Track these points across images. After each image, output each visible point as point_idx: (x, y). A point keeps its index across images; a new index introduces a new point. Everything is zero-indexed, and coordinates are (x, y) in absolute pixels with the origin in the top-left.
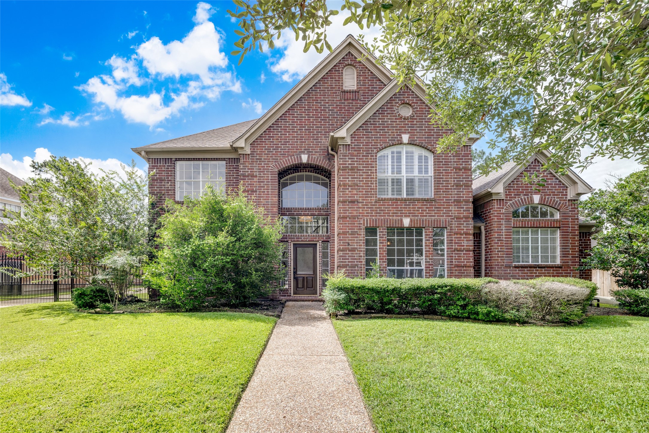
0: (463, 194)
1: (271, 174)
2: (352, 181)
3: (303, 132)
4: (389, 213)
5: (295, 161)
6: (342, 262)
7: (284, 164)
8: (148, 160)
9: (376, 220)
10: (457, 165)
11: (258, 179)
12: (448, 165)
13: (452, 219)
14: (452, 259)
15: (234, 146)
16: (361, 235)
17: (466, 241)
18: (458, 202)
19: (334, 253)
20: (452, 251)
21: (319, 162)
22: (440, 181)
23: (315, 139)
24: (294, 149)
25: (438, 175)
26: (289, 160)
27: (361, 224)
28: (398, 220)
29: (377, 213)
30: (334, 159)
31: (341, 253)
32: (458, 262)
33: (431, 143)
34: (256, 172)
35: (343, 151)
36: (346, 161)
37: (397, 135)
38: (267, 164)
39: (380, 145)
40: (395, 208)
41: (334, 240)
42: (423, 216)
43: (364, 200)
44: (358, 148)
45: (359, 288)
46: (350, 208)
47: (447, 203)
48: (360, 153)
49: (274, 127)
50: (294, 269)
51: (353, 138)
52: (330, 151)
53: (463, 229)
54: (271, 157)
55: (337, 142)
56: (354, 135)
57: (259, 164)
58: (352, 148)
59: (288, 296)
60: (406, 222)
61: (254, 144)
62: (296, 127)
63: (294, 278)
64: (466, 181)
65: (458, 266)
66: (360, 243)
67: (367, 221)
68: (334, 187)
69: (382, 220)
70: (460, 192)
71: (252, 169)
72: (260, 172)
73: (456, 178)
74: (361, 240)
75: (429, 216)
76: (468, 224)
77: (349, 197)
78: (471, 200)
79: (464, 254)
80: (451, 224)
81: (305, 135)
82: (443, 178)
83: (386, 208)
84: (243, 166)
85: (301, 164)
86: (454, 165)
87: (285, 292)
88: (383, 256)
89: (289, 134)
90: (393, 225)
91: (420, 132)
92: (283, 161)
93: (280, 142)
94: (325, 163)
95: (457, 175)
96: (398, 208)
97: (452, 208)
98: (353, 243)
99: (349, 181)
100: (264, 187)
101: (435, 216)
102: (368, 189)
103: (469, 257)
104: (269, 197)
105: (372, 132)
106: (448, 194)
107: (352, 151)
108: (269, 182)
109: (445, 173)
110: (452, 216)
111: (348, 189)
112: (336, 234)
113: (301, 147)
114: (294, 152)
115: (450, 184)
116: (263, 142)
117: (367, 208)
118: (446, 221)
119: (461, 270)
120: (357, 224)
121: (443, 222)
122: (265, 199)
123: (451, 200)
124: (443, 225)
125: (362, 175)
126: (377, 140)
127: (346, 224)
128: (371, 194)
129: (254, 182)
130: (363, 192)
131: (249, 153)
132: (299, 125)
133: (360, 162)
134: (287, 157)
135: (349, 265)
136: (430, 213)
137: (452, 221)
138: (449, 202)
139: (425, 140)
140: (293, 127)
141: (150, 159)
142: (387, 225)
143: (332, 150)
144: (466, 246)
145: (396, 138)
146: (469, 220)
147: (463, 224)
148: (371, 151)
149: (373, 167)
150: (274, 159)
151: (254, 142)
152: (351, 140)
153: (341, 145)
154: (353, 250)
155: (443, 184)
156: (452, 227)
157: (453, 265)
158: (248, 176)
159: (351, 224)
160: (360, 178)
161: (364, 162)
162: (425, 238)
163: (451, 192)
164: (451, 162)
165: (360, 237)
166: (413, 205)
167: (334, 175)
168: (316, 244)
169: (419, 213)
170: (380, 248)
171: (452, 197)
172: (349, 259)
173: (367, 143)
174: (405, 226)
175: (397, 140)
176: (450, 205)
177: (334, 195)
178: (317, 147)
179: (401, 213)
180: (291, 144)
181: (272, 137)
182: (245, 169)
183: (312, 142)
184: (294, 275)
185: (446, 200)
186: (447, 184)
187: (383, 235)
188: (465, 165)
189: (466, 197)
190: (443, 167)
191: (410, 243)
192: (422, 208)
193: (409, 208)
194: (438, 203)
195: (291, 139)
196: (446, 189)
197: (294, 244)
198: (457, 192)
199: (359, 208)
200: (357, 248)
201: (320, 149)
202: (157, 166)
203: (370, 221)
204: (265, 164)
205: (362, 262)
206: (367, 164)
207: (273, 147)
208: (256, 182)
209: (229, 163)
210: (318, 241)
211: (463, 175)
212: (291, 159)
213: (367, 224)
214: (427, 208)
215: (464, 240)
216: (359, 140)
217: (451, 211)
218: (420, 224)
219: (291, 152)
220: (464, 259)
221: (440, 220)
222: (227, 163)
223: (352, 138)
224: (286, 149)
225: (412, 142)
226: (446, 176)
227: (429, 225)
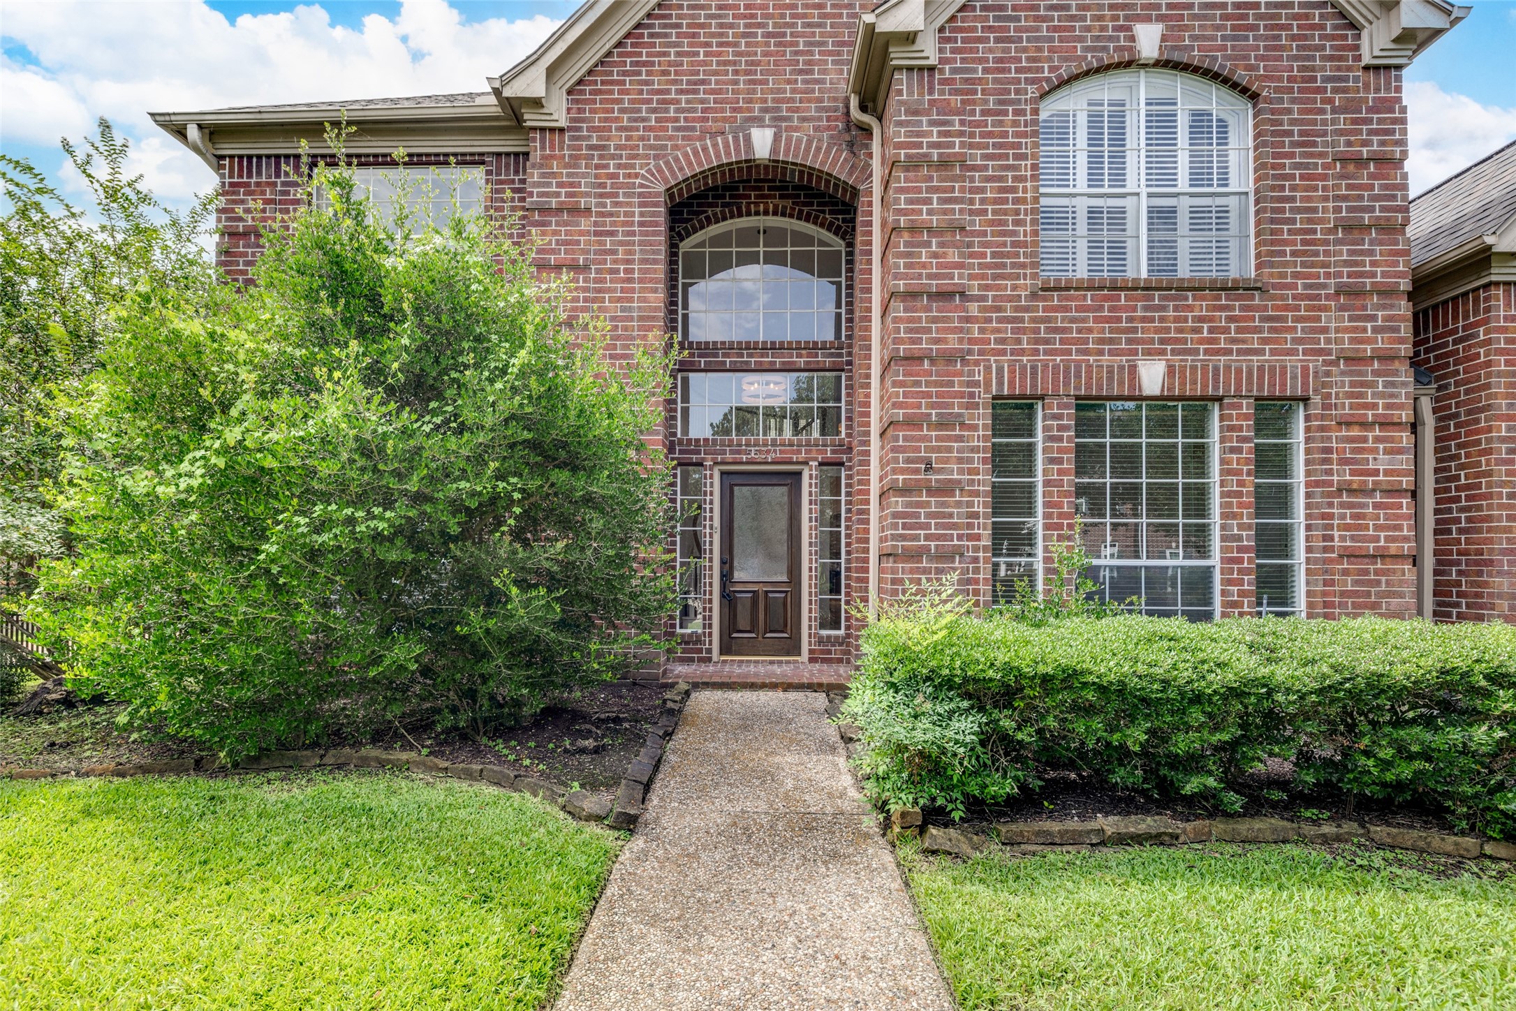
0: (1373, 264)
1: (641, 205)
2: (945, 212)
3: (757, 44)
4: (1086, 341)
5: (728, 154)
6: (903, 538)
7: (690, 164)
8: (218, 161)
9: (1034, 368)
10: (1349, 144)
11: (596, 224)
12: (1314, 144)
13: (1331, 363)
14: (1331, 527)
15: (507, 92)
16: (975, 428)
17: (1386, 452)
18: (1352, 293)
19: (867, 502)
20: (1330, 495)
21: (816, 156)
22: (1283, 210)
23: (801, 72)
24: (723, 110)
25: (1273, 188)
26: (705, 149)
27: (977, 384)
28: (1121, 368)
29: (1037, 341)
30: (868, 146)
31: (898, 503)
32: (1353, 538)
33: (1247, 58)
34: (587, 194)
35: (910, 93)
36: (919, 134)
37: (1115, 29)
38: (626, 166)
39: (1051, 69)
40: (1108, 320)
41: (867, 453)
42: (1218, 352)
43: (987, 288)
44: (967, 81)
45: (1046, 679)
46: (935, 320)
47: (1309, 297)
48: (974, 102)
49: (651, 26)
50: (723, 562)
51: (948, 40)
52: (856, 113)
53: (1375, 406)
54: (642, 138)
55: (885, 55)
56: (953, 30)
57: (597, 167)
58: (944, 82)
59: (701, 660)
60: (1152, 376)
61: (582, 92)
62: (731, 26)
63: (723, 596)
64: (1383, 209)
65: (1352, 556)
66: (970, 460)
67: (1000, 371)
68: (870, 253)
69: (1056, 367)
70: (1362, 253)
71: (571, 185)
72: (601, 195)
73: (1345, 198)
74: (974, 450)
75: (1239, 352)
76: (1393, 384)
77: (930, 277)
78: (1405, 284)
79: (1376, 506)
80: (1324, 385)
81: (765, 54)
82: (1293, 199)
83: (1073, 320)
84: (543, 175)
85: (751, 165)
86: (1334, 144)
87: (693, 648)
88: (1060, 515)
89: (707, 54)
90: (1100, 387)
91: (1205, 17)
92: (686, 155)
93: (675, 82)
94: (836, 160)
95: (1349, 187)
96: (1119, 320)
97: (1329, 320)
98: (947, 461)
99: (930, 212)
100: (614, 252)
101: (1260, 352)
102: (1004, 244)
103: (1398, 517)
104: (633, 290)
105: (1018, 19)
106: (1313, 265)
107: (942, 92)
108: (633, 233)
109: (1302, 177)
110: (1328, 352)
111: (928, 244)
112: (875, 429)
113: (750, 101)
114: (725, 119)
115: (1321, 221)
116: (612, 83)
117: (1000, 320)
118: (1305, 370)
119: (1367, 572)
120: (961, 384)
121: (1294, 377)
122: (619, 300)
123: (1324, 286)
124: (1294, 387)
125: (982, 190)
126: (1040, 49)
127: (918, 384)
128: (1014, 265)
129: (581, 233)
130: (983, 255)
131: (563, 123)
132: (745, 17)
133: (972, 135)
134: (701, 139)
135: (928, 548)
136: (1244, 341)
137: (1328, 374)
138: (1318, 297)
139: (1224, 48)
140: (721, 26)
141: (222, 157)
142: (1077, 388)
143: (863, 108)
144: (1387, 473)
145: (1110, 39)
146: (1397, 365)
147: (1373, 385)
148: (1017, 92)
149: (1024, 157)
150: (651, 147)
151: (580, 82)
152: (941, 50)
153: (900, 68)
154: (946, 489)
155: (1293, 221)
156: (1329, 395)
157: (1331, 549)
158: (559, 210)
159: (936, 384)
160: (972, 202)
161: (990, 135)
162: (1223, 440)
163: (1327, 253)
164: (1325, 134)
165: (969, 438)
166: (1176, 309)
167: (870, 204)
168: (799, 474)
169: (1202, 341)
170: (1047, 483)
171: (1328, 275)
172: (928, 526)
173: (1001, 60)
174: (1147, 391)
175: (1116, 49)
176: (1320, 308)
177: (870, 281)
178: (809, 101)
179: (1129, 341)
180: (713, 92)
181: (645, 64)
182: (549, 185)
183: (789, 82)
184: (723, 586)
185: (1306, 286)
186: (1310, 221)
187: (1061, 428)
188: (1382, 143)
189: (1384, 274)
190: (1292, 155)
191: (1163, 461)
192: (1211, 319)
193: (1162, 319)
194: (1273, 298)
195: (716, 73)
196: (1304, 242)
197: (723, 473)
198: (1351, 253)
199: (968, 320)
200: (959, 481)
201: (819, 109)
202: (247, 185)
203: (1012, 372)
204: (619, 166)
205: (978, 537)
206: (1001, 146)
207: (649, 101)
208: (588, 232)
209: (499, 174)
210: (806, 463)
211: (1372, 187)
212: (715, 145)
213: (1000, 383)
214: (1231, 319)
215: (1375, 450)
216: (971, 50)
217: (1325, 330)
218: (1205, 386)
219: (715, 120)
220: (1377, 528)
221: (1283, 369)
222: (489, 173)
223: (943, 40)
224: (694, 110)
225: (1176, 56)
226: (1307, 189)
227: (1239, 387)
